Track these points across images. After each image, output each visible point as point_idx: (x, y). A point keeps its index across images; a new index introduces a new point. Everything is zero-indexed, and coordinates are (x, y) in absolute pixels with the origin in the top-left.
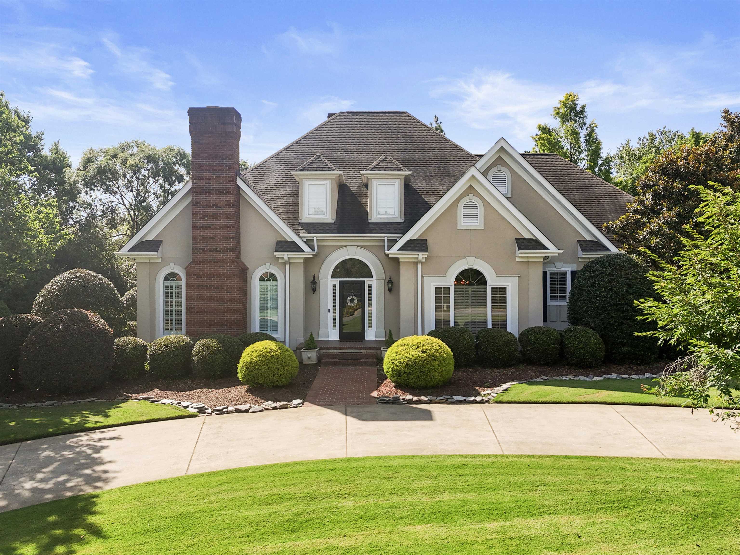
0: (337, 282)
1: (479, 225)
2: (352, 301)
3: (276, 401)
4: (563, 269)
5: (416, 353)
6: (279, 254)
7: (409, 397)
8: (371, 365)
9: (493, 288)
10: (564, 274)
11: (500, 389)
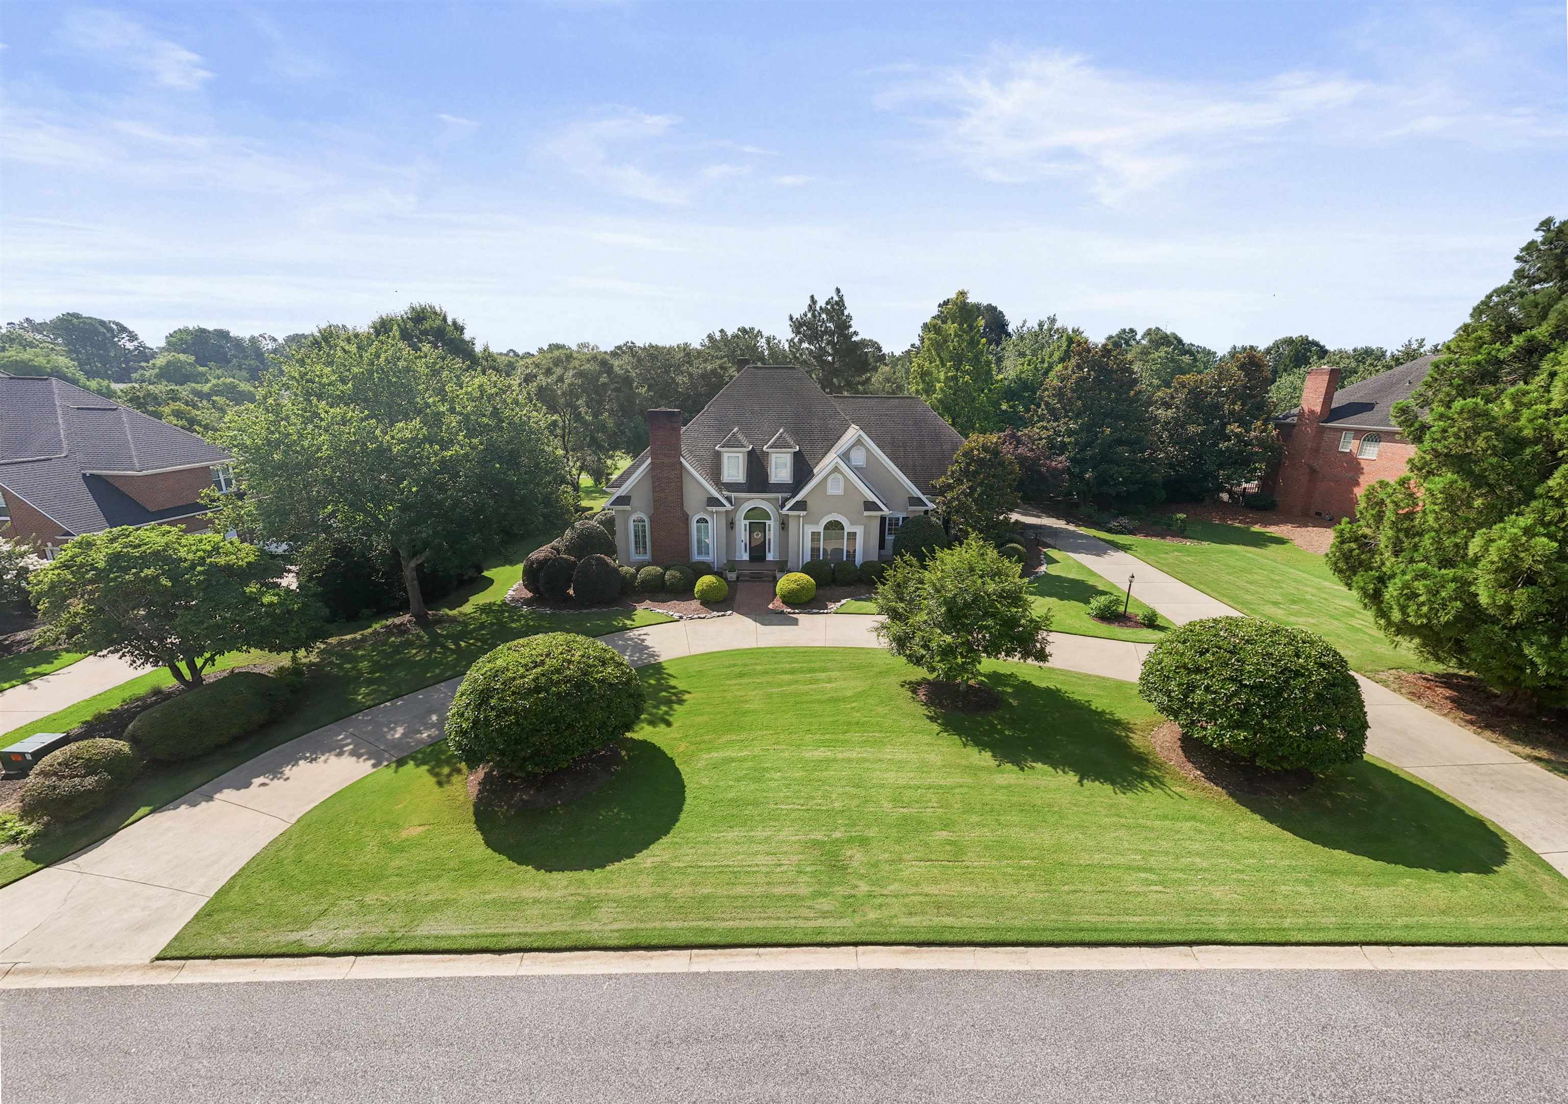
0: (747, 522)
1: (840, 492)
2: (757, 535)
3: (718, 611)
4: (897, 516)
5: (793, 586)
6: (709, 509)
7: (789, 610)
8: (770, 582)
9: (848, 533)
10: (898, 519)
11: (839, 604)
